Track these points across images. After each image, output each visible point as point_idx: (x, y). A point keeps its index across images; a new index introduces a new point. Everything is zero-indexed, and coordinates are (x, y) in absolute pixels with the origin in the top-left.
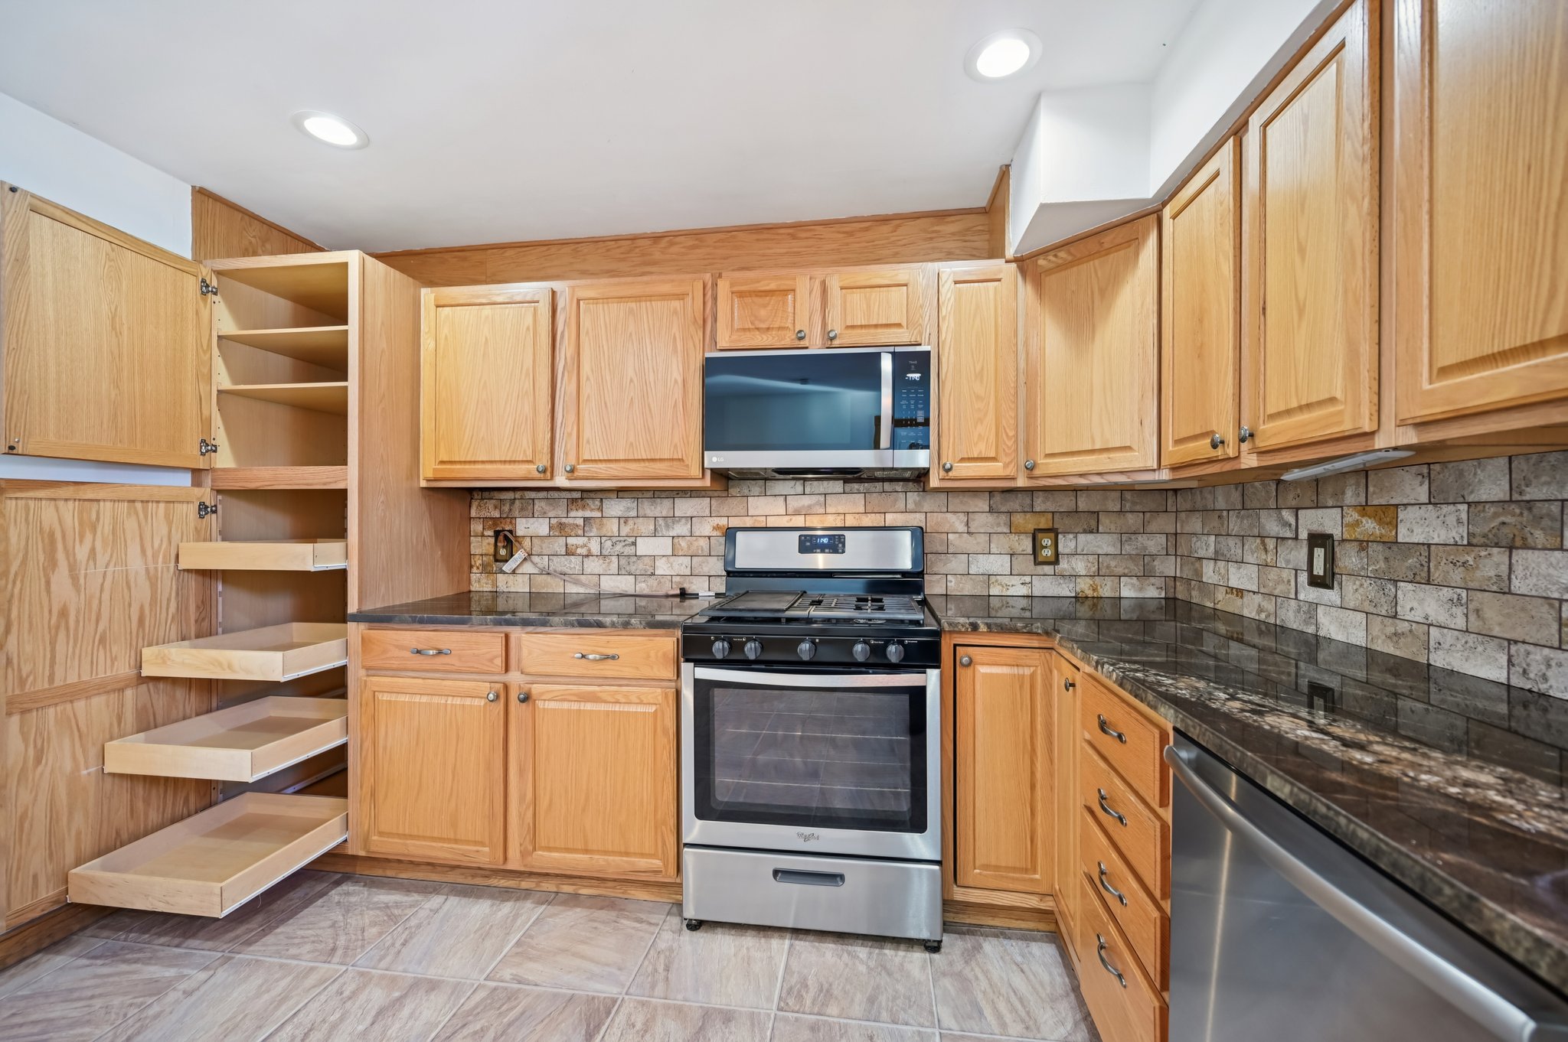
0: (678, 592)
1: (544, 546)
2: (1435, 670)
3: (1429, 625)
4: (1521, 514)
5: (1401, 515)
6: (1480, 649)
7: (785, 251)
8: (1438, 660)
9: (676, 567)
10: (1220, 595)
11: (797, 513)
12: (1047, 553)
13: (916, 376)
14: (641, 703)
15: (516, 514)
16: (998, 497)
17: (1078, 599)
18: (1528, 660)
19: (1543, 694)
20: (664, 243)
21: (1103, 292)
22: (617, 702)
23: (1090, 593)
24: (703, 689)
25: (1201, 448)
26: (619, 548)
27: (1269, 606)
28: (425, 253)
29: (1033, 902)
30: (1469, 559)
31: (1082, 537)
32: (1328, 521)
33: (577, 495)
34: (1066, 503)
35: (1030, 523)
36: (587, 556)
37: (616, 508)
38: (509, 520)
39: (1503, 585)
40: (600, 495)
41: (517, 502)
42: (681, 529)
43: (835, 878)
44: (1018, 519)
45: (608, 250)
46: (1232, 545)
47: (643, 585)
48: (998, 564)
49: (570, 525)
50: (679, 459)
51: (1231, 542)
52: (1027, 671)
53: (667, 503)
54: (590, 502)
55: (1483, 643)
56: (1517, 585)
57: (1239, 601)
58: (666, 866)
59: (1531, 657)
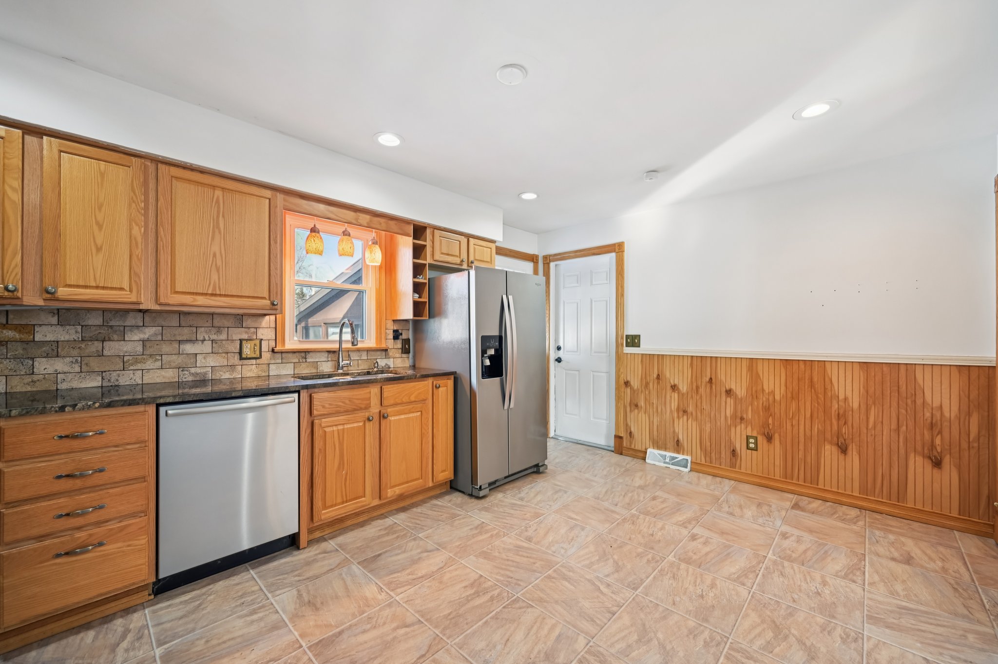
2: (62, 391)
3: (57, 374)
4: (108, 330)
5: (37, 329)
6: (88, 377)
8: (63, 386)
18: (111, 376)
19: (117, 386)
30: (82, 346)
39: (99, 353)
55: (89, 375)
56: (106, 353)
59: (112, 375)
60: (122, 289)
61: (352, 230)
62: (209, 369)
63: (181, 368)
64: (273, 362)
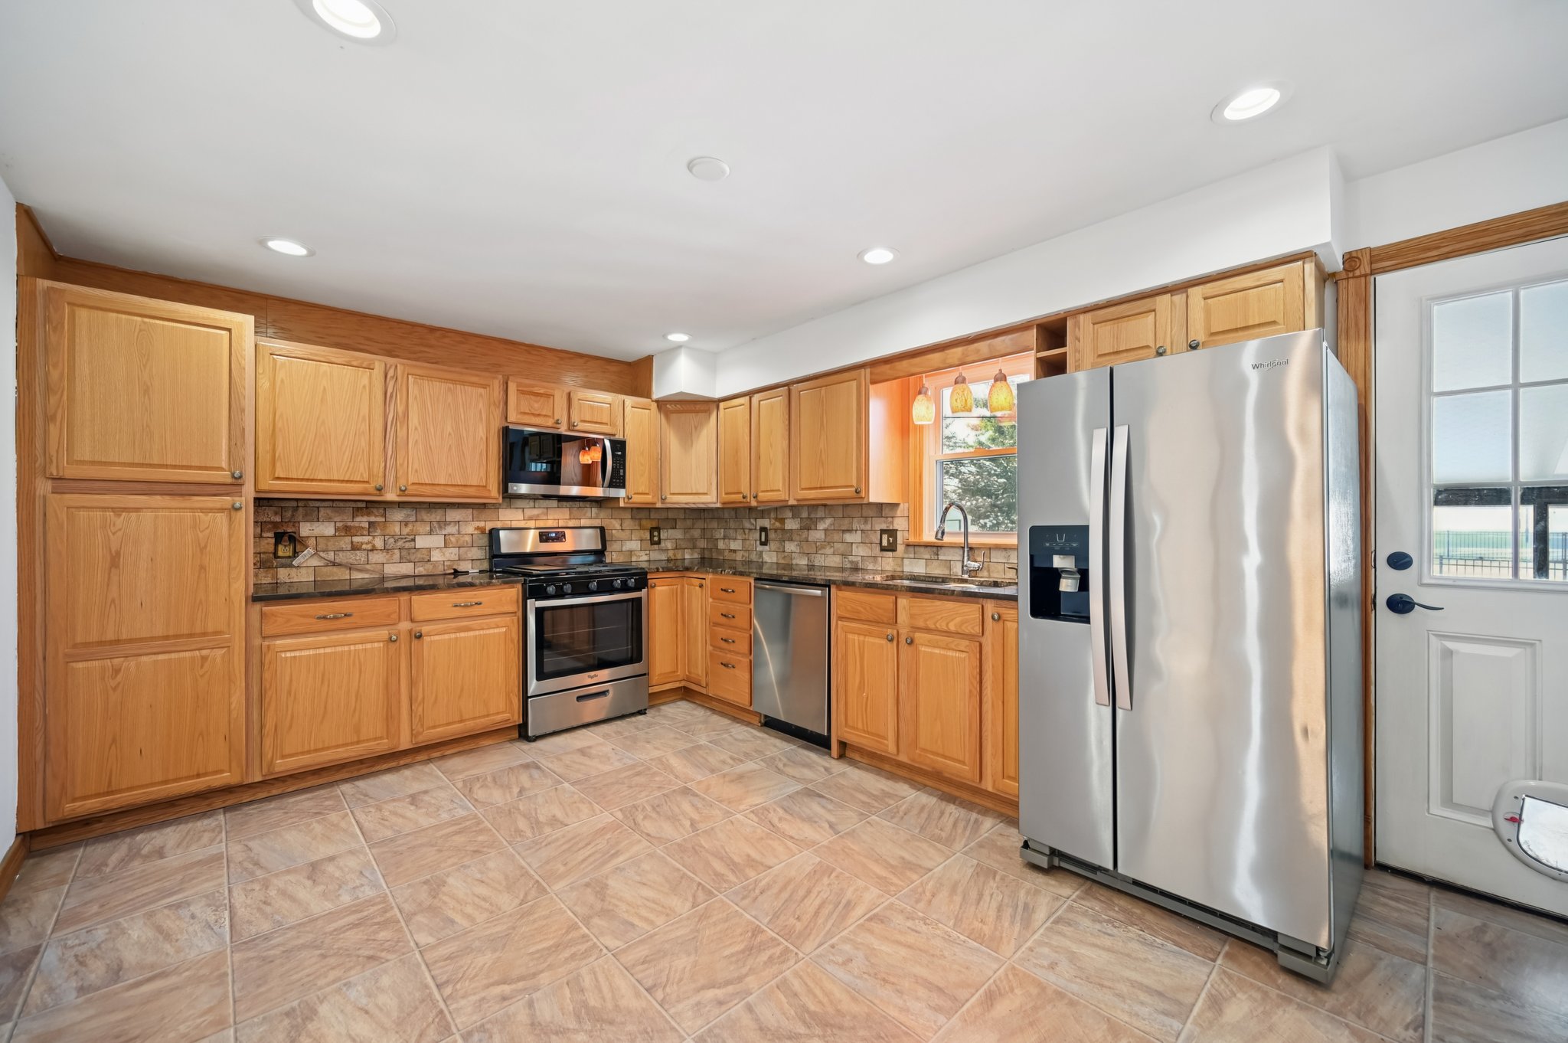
0: (453, 571)
1: (329, 544)
3: (791, 553)
4: (809, 521)
5: (786, 521)
6: (802, 557)
7: (523, 359)
9: (447, 555)
10: (726, 553)
11: (530, 519)
12: (656, 539)
13: (619, 453)
14: (498, 627)
15: (300, 518)
16: (635, 511)
17: (669, 560)
18: (811, 559)
20: (438, 334)
21: (696, 428)
22: (483, 629)
23: (673, 557)
24: (540, 612)
25: (739, 497)
26: (400, 544)
27: (746, 554)
28: (190, 284)
29: (677, 685)
31: (670, 531)
32: (765, 523)
33: (363, 505)
34: (663, 515)
35: (649, 524)
36: (372, 550)
37: (399, 515)
38: (292, 524)
39: (806, 540)
40: (384, 506)
41: (301, 509)
42: (451, 529)
43: (604, 693)
44: (644, 522)
45: (390, 328)
46: (731, 533)
47: (421, 569)
48: (634, 545)
49: (356, 527)
50: (483, 486)
51: (731, 531)
52: (675, 587)
53: (440, 512)
54: (375, 511)
55: (802, 555)
56: (810, 539)
57: (734, 555)
58: (513, 716)
60: (779, 490)
61: (966, 372)
62: (860, 558)
63: (844, 555)
64: (906, 556)
